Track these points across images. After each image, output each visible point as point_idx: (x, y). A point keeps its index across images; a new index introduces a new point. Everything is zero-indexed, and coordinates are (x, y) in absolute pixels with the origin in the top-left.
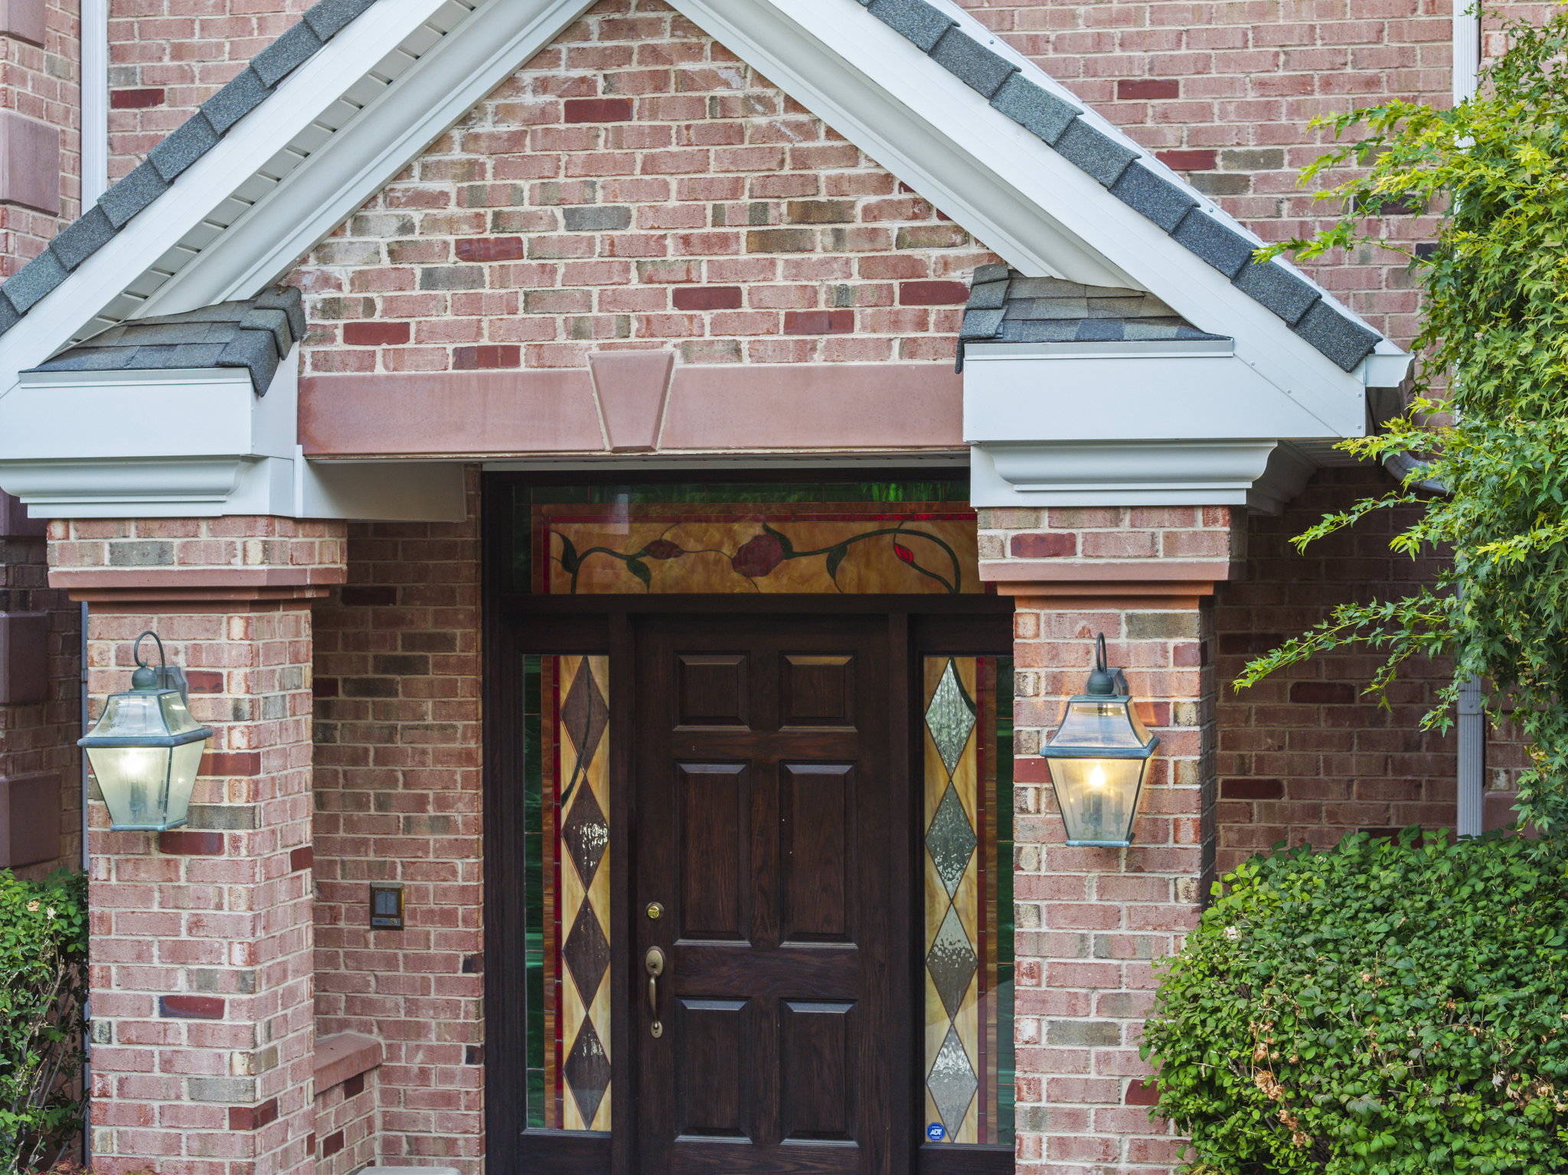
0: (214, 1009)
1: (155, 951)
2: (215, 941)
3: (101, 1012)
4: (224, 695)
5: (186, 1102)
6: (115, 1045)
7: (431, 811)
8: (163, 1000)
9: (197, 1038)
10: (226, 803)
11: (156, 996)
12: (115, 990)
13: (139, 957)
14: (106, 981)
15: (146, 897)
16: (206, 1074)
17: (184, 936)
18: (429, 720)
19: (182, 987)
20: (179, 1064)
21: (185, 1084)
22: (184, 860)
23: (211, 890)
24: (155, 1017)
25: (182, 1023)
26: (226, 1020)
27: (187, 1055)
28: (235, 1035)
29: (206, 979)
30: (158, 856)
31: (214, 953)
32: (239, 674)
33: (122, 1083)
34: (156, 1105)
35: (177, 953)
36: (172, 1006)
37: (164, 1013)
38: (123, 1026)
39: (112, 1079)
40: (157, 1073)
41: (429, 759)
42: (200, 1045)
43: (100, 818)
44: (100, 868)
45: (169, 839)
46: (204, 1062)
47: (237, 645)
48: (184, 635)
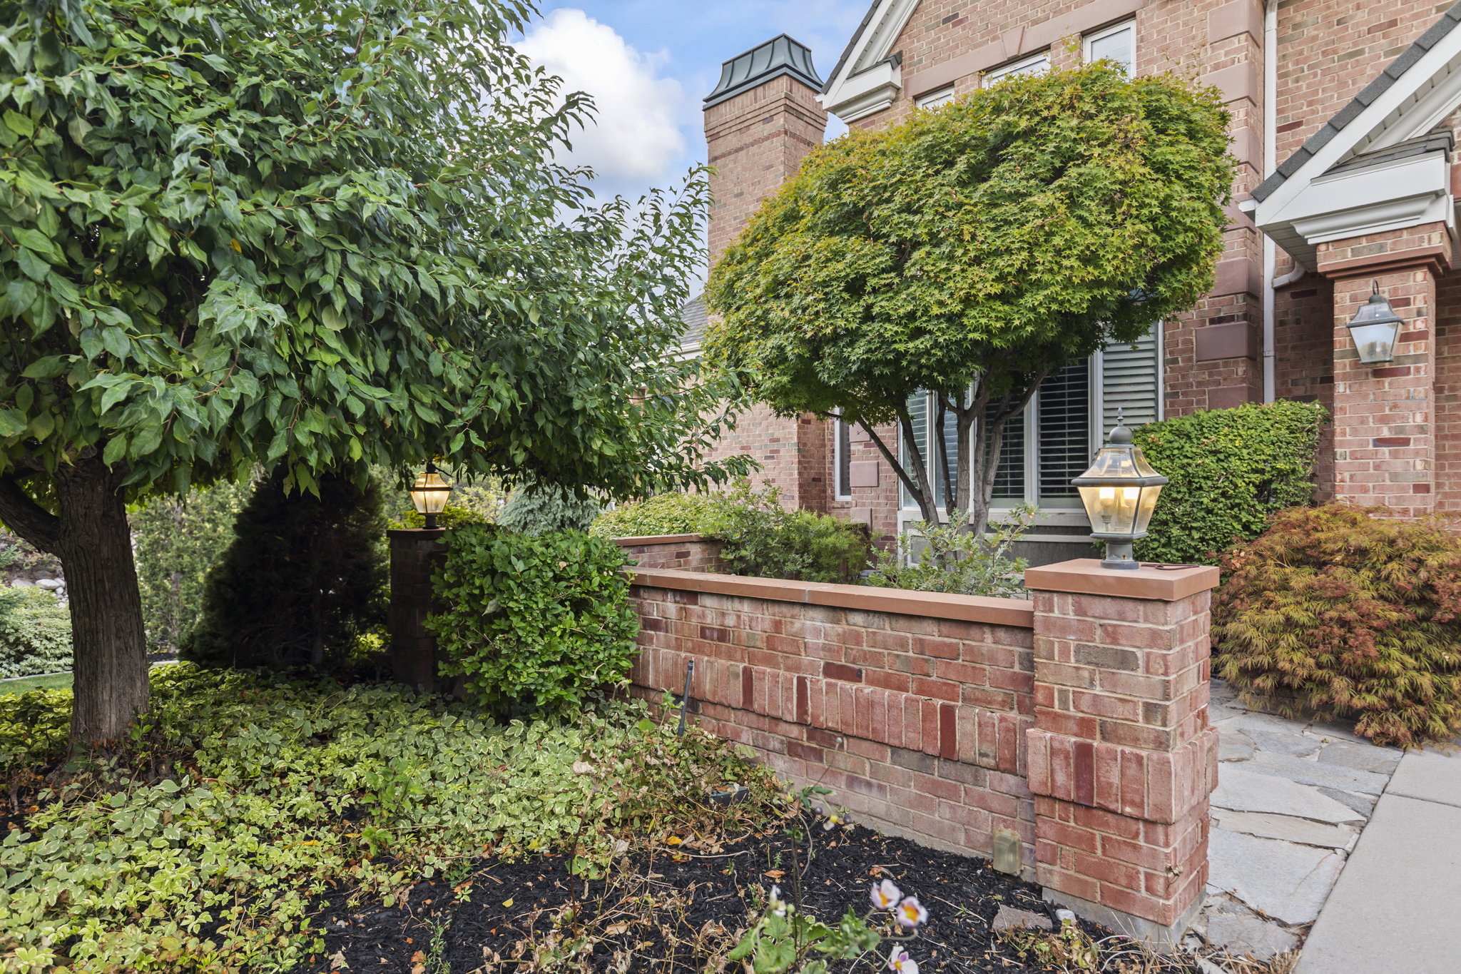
0: (1406, 442)
1: (1371, 420)
2: (1406, 413)
3: (1341, 447)
4: (1412, 306)
5: (1388, 482)
6: (1348, 460)
7: (1446, 393)
8: (1375, 441)
9: (1394, 455)
10: (1412, 353)
11: (1371, 439)
12: (1348, 437)
13: (1362, 423)
14: (1344, 434)
15: (1366, 396)
16: (1399, 470)
17: (1387, 412)
18: (1446, 355)
19: (1386, 434)
20: (1384, 467)
21: (1387, 475)
22: (1387, 381)
23: (1403, 391)
24: (1371, 447)
25: (1386, 450)
26: (1412, 446)
27: (1388, 463)
28: (1417, 453)
29: (1401, 430)
30: (1372, 379)
31: (1406, 419)
32: (1420, 297)
33: (1351, 477)
34: (1371, 485)
35: (1384, 420)
36: (1380, 442)
37: (1375, 446)
38: (1352, 453)
39: (1347, 475)
40: (1371, 471)
41: (1446, 371)
42: (1396, 458)
43: (1341, 366)
44: (1340, 388)
45: (1379, 371)
46: (1398, 465)
47: (1420, 284)
48: (1388, 284)
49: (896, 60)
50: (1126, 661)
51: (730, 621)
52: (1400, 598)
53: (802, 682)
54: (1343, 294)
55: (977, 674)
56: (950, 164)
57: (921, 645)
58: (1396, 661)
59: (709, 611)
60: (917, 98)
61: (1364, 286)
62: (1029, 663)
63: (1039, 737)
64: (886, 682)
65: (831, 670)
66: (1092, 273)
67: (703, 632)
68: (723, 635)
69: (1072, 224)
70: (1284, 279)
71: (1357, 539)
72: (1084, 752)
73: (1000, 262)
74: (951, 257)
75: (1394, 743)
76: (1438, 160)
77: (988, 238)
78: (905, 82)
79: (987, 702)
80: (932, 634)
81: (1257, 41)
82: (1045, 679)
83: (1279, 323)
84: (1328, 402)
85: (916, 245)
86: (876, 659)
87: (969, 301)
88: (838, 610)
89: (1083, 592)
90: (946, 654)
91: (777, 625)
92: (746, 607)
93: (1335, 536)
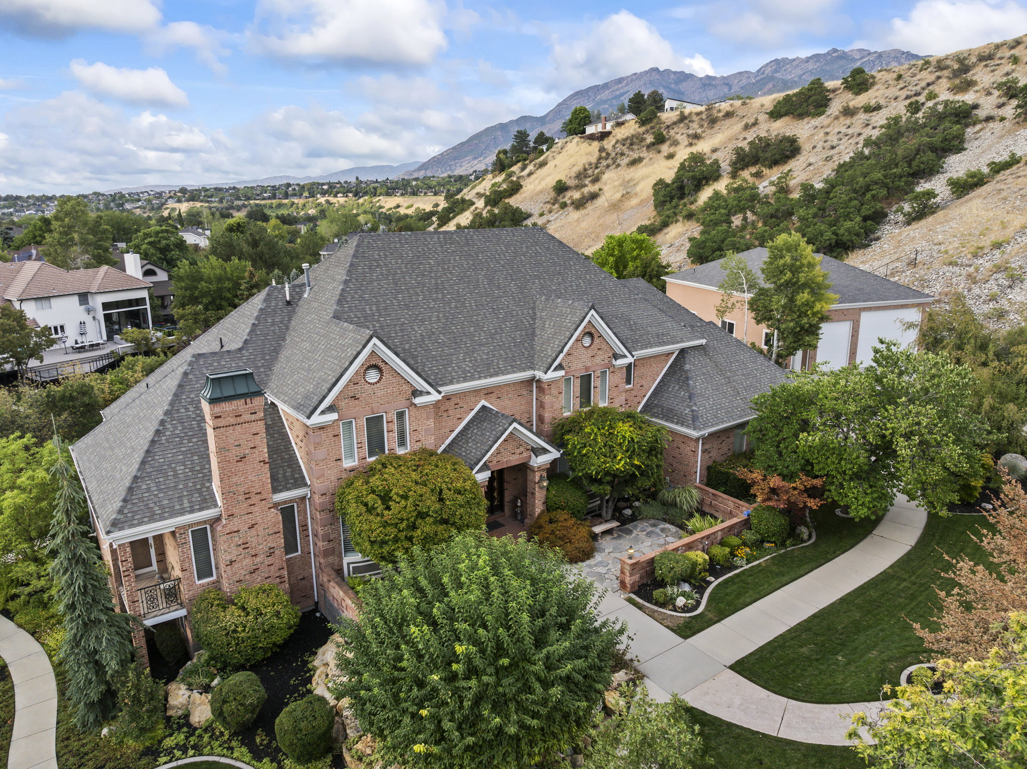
76: (487, 471)
78: (339, 417)
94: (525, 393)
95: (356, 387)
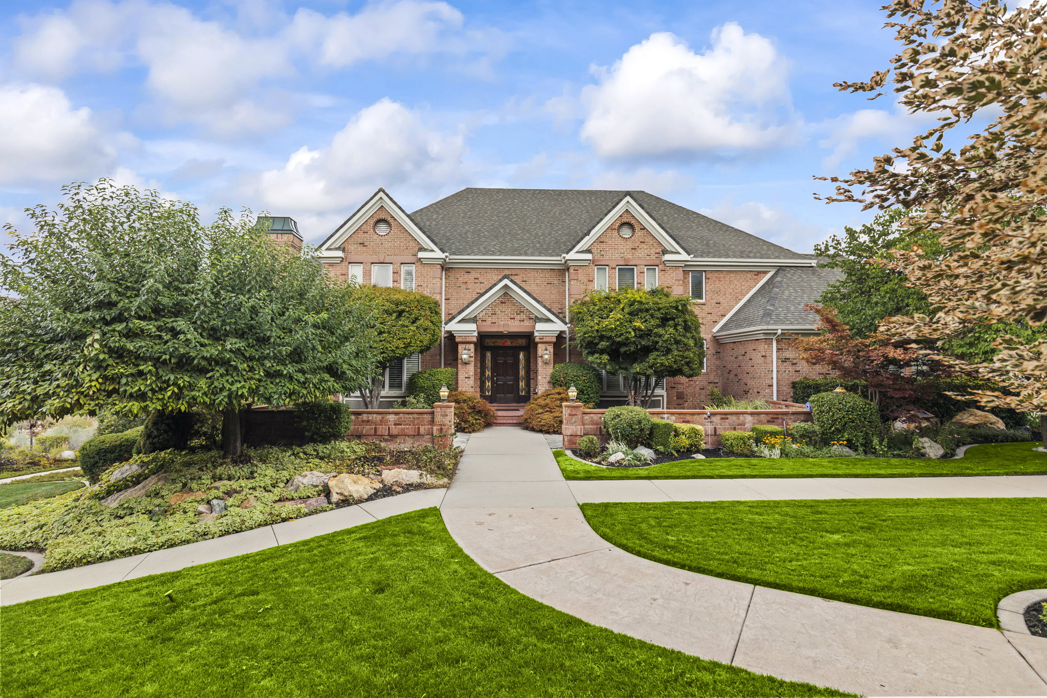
0: (469, 377)
1: (464, 373)
2: (470, 372)
4: (471, 351)
10: (471, 360)
11: (464, 377)
14: (460, 376)
15: (463, 368)
17: (467, 371)
19: (466, 376)
21: (467, 384)
22: (467, 365)
23: (469, 368)
25: (466, 379)
27: (466, 382)
28: (471, 380)
29: (468, 375)
30: (464, 365)
32: (472, 349)
34: (464, 386)
35: (466, 373)
38: (461, 380)
39: (460, 384)
43: (459, 361)
44: (459, 366)
45: (466, 363)
46: (469, 382)
47: (472, 346)
48: (468, 346)
49: (344, 250)
50: (447, 415)
51: (370, 418)
52: (471, 408)
53: (389, 428)
54: (460, 347)
55: (423, 421)
56: (391, 314)
57: (413, 418)
58: (470, 419)
59: (365, 417)
60: (349, 263)
61: (463, 346)
62: (433, 418)
63: (435, 428)
64: (407, 424)
65: (395, 425)
66: (421, 344)
67: (362, 421)
68: (368, 421)
69: (418, 335)
70: (446, 335)
71: (465, 398)
72: (441, 429)
73: (405, 341)
74: (393, 337)
75: (470, 433)
76: (475, 325)
77: (401, 335)
78: (346, 257)
79: (425, 425)
80: (416, 416)
81: (441, 279)
82: (436, 420)
83: (445, 346)
84: (457, 369)
85: (384, 332)
86: (405, 421)
87: (397, 348)
88: (396, 414)
89: (441, 407)
90: (418, 418)
91: (383, 418)
92: (375, 415)
93: (460, 397)
94: (556, 282)
95: (365, 235)
